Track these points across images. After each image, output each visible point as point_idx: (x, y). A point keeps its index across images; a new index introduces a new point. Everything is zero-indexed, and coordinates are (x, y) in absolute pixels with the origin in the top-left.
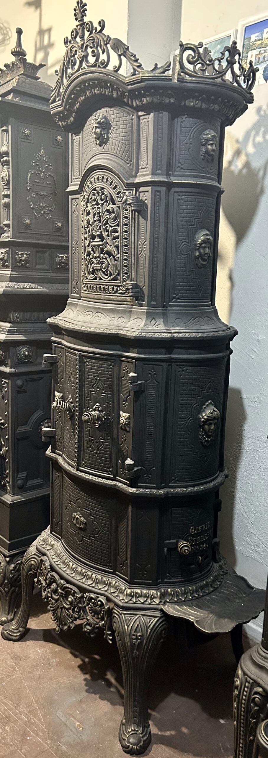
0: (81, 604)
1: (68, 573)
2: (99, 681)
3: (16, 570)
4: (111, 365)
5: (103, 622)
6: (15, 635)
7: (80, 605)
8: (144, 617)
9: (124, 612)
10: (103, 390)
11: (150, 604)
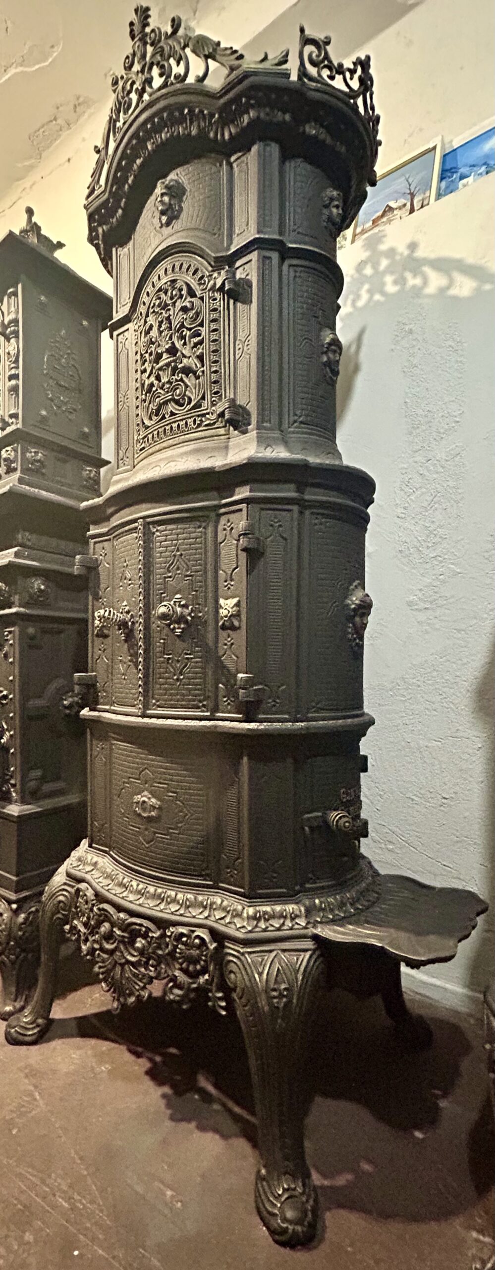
0: (161, 949)
1: (131, 900)
2: (188, 1095)
3: (28, 923)
4: (200, 527)
5: (206, 977)
6: (30, 1033)
7: (160, 952)
8: (286, 954)
9: (249, 950)
10: (187, 570)
11: (291, 929)
